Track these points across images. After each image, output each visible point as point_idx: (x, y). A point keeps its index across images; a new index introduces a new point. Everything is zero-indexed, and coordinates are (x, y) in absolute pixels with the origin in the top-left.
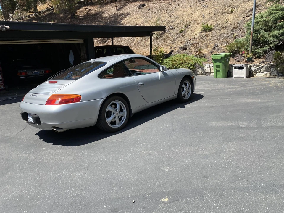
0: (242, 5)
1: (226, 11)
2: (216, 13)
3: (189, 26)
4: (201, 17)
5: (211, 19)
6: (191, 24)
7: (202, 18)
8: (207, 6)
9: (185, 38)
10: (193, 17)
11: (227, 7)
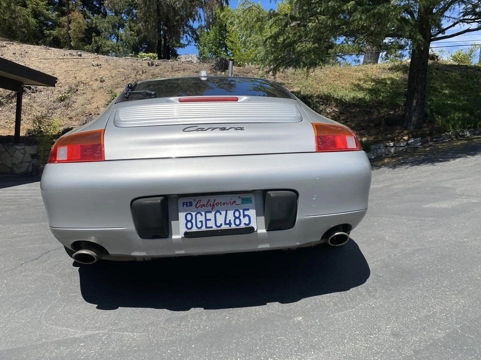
0: (168, 74)
1: (142, 77)
2: (125, 79)
3: (77, 90)
4: (96, 80)
5: (119, 86)
6: (78, 88)
7: (98, 83)
8: (100, 65)
9: (78, 111)
10: (78, 78)
11: (143, 73)
